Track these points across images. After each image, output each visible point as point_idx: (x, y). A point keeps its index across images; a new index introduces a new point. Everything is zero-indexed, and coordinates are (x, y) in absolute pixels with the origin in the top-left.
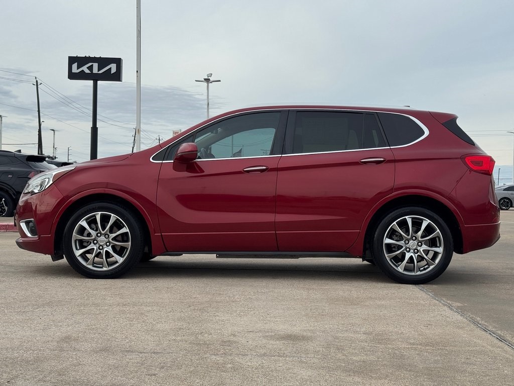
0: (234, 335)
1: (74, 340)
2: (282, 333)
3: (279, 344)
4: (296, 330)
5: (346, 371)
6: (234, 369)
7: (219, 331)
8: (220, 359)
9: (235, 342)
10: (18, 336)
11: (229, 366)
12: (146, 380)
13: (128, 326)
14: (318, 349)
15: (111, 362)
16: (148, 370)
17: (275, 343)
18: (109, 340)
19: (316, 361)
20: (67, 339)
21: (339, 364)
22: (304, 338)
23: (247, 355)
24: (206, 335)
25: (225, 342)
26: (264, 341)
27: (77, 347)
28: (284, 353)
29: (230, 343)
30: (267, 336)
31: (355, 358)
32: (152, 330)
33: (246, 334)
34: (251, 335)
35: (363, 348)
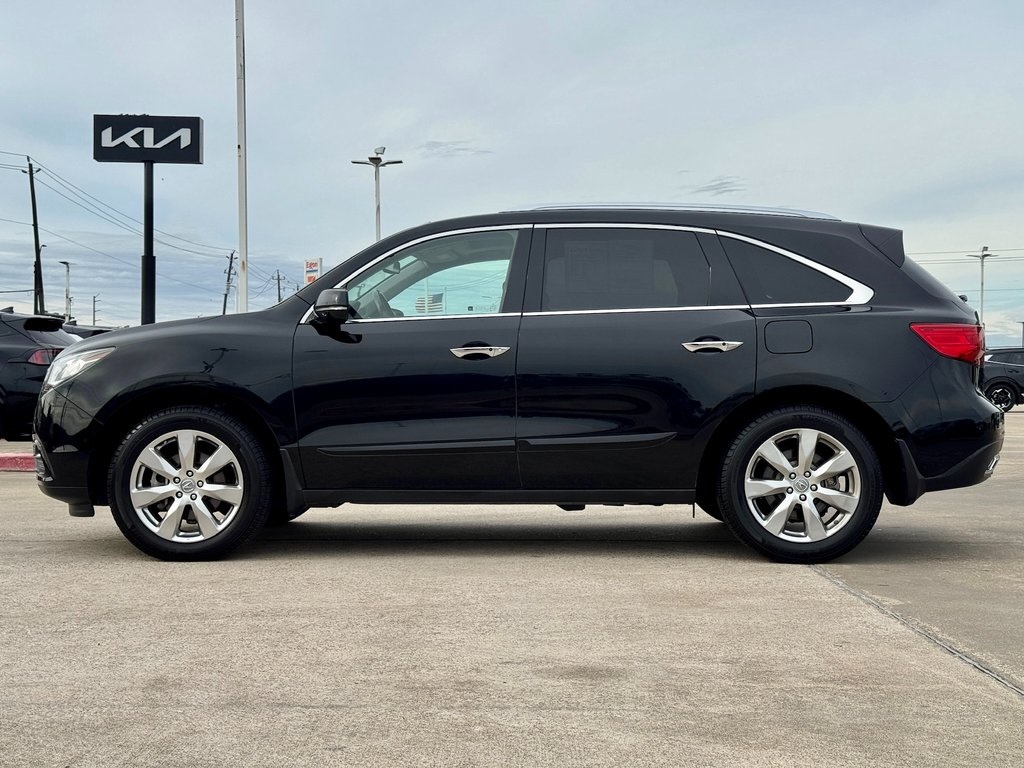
0: (478, 670)
1: (175, 685)
2: (567, 664)
3: (565, 685)
4: (595, 657)
5: (700, 735)
6: (489, 735)
7: (447, 664)
8: (458, 717)
9: (482, 684)
10: (63, 680)
11: (478, 729)
12: (327, 758)
13: (272, 656)
14: (640, 694)
15: (252, 726)
16: (327, 740)
17: (556, 683)
18: (239, 684)
19: (641, 716)
20: (159, 683)
21: (684, 721)
22: (610, 673)
23: (509, 708)
24: (424, 671)
25: (462, 684)
26: (537, 681)
27: (183, 698)
28: (578, 703)
29: (472, 685)
30: (540, 671)
31: (712, 710)
32: (318, 663)
33: (500, 668)
34: (509, 670)
35: (725, 691)
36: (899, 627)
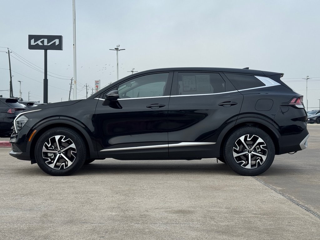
0: (147, 211)
2: (176, 209)
3: (175, 216)
4: (184, 207)
5: (218, 232)
6: (150, 232)
7: (137, 209)
8: (140, 226)
9: (148, 215)
11: (147, 230)
13: (82, 207)
14: (199, 219)
15: (74, 229)
16: (98, 234)
17: (172, 215)
18: (71, 216)
20: (45, 216)
21: (213, 227)
22: (189, 212)
23: (157, 223)
24: (130, 211)
25: (142, 216)
26: (166, 214)
27: (53, 220)
28: (179, 222)
29: (145, 216)
30: (167, 211)
31: (222, 224)
32: (96, 209)
33: (154, 210)
34: (157, 211)
35: (226, 217)
36: (282, 197)
